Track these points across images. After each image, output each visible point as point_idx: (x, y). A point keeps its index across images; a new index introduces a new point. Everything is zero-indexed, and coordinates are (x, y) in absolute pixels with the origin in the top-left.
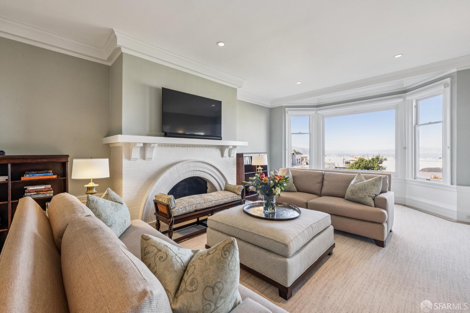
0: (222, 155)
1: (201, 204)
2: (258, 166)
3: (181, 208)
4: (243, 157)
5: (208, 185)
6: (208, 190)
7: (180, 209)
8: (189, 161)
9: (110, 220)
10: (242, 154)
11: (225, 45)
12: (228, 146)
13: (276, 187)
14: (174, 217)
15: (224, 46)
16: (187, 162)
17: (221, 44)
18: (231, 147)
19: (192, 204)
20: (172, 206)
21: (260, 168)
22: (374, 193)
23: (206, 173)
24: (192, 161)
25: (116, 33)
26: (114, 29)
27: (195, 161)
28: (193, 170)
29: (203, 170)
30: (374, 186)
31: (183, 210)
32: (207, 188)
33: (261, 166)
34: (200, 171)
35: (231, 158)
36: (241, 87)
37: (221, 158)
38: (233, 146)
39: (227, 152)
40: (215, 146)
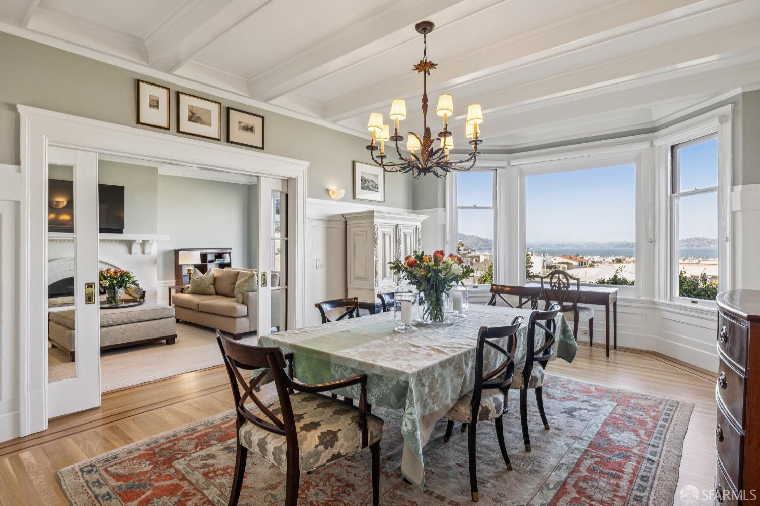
0: (130, 252)
22: (244, 291)
30: (245, 283)
35: (146, 256)
37: (129, 255)
38: (142, 241)
39: (136, 248)
40: (116, 241)
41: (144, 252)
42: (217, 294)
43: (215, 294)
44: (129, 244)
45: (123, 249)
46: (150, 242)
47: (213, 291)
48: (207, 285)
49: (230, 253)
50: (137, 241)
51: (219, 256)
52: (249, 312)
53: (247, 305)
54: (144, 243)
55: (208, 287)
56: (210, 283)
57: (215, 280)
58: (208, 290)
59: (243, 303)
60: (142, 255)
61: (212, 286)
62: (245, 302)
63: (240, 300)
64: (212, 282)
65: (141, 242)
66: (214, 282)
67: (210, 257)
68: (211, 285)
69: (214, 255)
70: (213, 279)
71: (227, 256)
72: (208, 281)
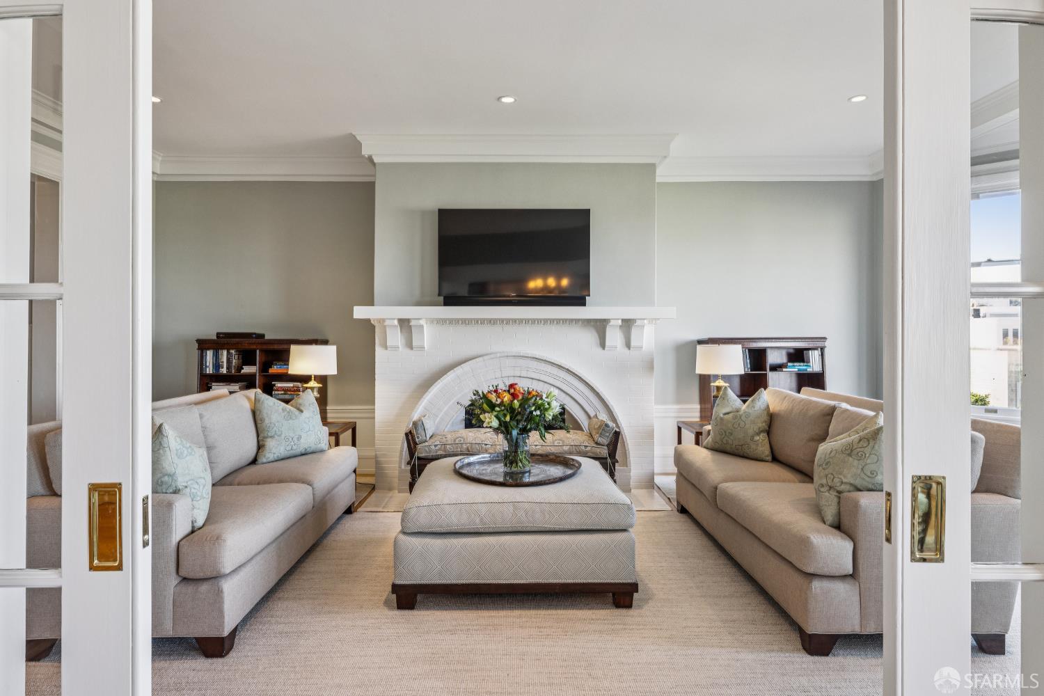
0: (602, 344)
1: (484, 445)
3: (436, 446)
7: (433, 447)
8: (498, 355)
9: (274, 430)
11: (516, 100)
14: (419, 458)
15: (514, 102)
16: (492, 356)
17: (507, 100)
19: (462, 442)
20: (418, 437)
21: (721, 382)
22: (844, 480)
25: (358, 138)
26: (354, 133)
27: (515, 354)
28: (513, 374)
30: (850, 455)
31: (439, 450)
35: (633, 352)
36: (665, 157)
37: (600, 350)
38: (623, 320)
39: (614, 337)
40: (577, 321)
41: (628, 345)
42: (775, 459)
43: (770, 458)
44: (600, 326)
45: (588, 338)
46: (638, 323)
47: (764, 450)
48: (751, 432)
49: (822, 349)
50: (612, 323)
51: (798, 356)
52: (861, 561)
53: (851, 536)
54: (627, 324)
55: (752, 439)
56: (756, 428)
57: (771, 421)
58: (753, 446)
59: (838, 526)
60: (626, 350)
61: (763, 436)
62: (846, 522)
63: (830, 513)
64: (764, 426)
65: (620, 322)
66: (770, 426)
67: (773, 358)
68: (758, 434)
69: (784, 353)
70: (765, 418)
71: (814, 356)
72: (753, 422)
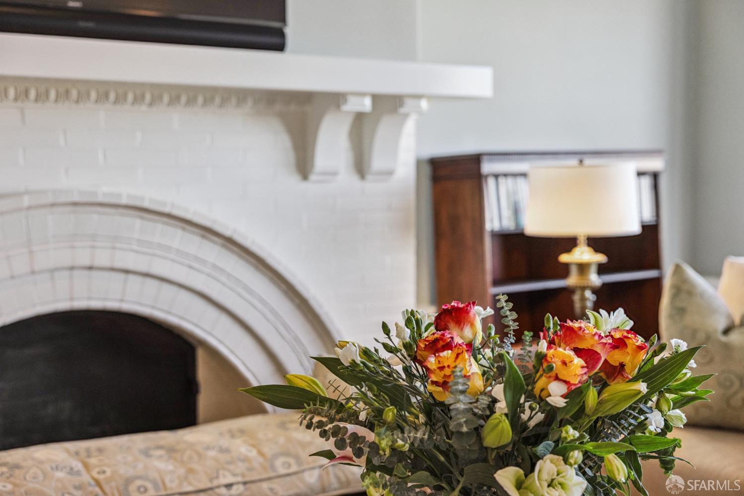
2: (569, 243)
4: (478, 179)
5: (203, 372)
6: (204, 402)
10: (476, 159)
12: (336, 99)
13: (540, 449)
18: (367, 104)
21: (583, 254)
23: (174, 289)
24: (50, 199)
27: (77, 199)
28: (68, 263)
29: (143, 268)
32: (191, 388)
33: (596, 243)
34: (127, 272)
35: (371, 186)
38: (374, 98)
41: (361, 169)
60: (356, 180)
65: (369, 101)
